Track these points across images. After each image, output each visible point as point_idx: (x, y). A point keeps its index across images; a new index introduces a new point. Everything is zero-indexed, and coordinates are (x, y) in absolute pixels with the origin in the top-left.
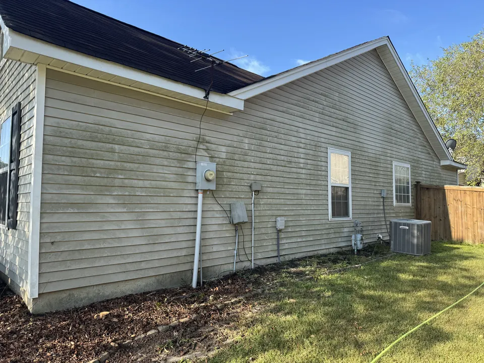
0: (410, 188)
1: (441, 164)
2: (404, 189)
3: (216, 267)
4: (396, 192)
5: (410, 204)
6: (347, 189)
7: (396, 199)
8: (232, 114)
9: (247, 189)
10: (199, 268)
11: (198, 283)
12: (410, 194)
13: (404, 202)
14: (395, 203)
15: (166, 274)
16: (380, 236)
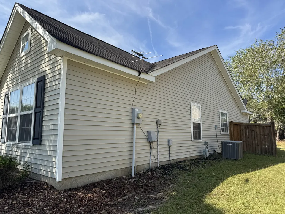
0: (228, 124)
1: (241, 112)
2: (225, 125)
3: (142, 166)
4: (222, 127)
5: (228, 133)
6: (199, 124)
7: (222, 130)
8: (148, 84)
9: (155, 123)
10: (135, 166)
11: (135, 174)
12: (228, 128)
13: (226, 132)
14: (221, 132)
15: (119, 169)
16: (215, 150)
